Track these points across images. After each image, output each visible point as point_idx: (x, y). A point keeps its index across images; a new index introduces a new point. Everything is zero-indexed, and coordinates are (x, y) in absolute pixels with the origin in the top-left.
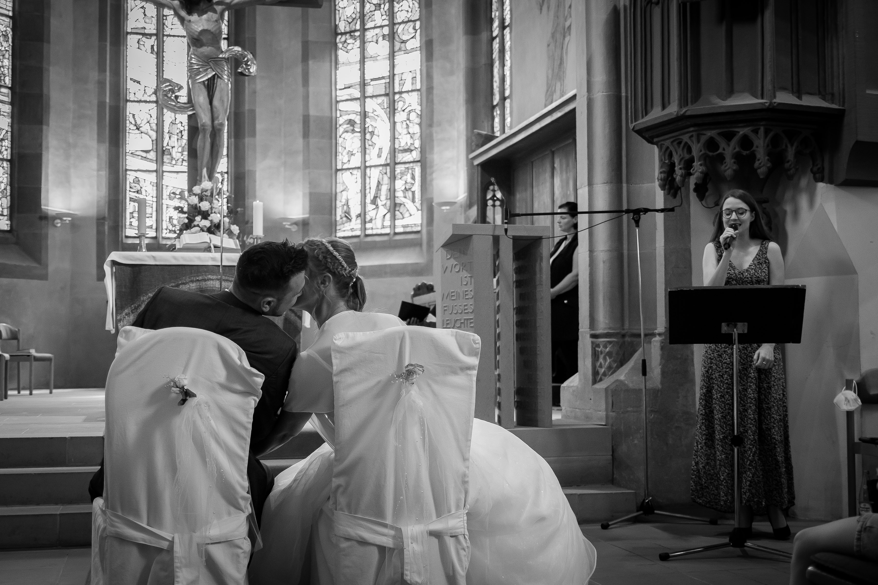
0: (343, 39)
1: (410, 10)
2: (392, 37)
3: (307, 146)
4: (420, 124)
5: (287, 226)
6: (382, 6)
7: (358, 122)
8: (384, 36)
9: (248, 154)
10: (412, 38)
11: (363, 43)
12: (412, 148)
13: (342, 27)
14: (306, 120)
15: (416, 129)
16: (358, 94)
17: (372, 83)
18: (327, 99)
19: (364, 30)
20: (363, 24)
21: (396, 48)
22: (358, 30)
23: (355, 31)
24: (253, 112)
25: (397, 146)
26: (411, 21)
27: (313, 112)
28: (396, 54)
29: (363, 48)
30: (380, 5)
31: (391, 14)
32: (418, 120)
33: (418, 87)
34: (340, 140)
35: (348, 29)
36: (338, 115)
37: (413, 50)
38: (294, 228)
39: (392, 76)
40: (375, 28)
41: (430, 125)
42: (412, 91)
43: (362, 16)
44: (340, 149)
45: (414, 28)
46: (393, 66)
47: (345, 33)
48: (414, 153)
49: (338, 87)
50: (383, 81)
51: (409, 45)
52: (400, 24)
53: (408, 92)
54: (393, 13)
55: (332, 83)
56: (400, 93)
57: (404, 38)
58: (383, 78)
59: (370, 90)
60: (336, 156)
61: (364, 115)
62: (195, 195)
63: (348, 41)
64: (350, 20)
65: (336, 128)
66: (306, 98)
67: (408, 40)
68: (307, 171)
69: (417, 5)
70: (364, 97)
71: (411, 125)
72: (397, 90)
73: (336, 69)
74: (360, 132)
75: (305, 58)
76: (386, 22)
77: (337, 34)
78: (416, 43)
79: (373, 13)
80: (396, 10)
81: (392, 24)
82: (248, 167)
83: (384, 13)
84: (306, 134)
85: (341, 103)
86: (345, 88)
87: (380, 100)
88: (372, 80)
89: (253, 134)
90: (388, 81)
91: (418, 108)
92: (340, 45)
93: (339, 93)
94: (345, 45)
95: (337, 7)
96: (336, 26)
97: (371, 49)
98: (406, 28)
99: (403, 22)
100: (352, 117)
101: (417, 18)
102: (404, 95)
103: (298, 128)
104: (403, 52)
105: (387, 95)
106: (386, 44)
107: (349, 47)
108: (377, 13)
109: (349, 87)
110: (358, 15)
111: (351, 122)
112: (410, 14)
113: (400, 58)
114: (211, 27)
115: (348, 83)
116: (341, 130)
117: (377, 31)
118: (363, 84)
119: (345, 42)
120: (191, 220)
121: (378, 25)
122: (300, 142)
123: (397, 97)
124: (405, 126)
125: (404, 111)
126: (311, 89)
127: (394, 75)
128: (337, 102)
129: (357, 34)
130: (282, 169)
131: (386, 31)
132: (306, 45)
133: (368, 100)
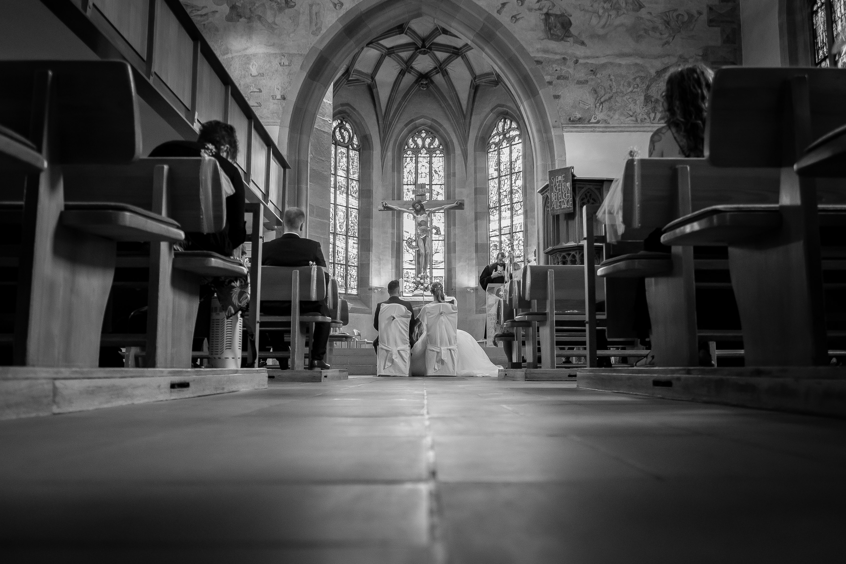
0: (492, 210)
1: (519, 198)
2: (512, 209)
3: (477, 257)
4: (523, 246)
5: (469, 290)
6: (508, 196)
7: (498, 245)
8: (508, 208)
9: (453, 261)
10: (520, 209)
11: (500, 212)
12: (521, 256)
13: (491, 205)
14: (477, 245)
15: (522, 247)
16: (498, 234)
17: (504, 229)
18: (485, 236)
19: (500, 206)
20: (500, 204)
21: (514, 213)
22: (498, 207)
23: (497, 207)
24: (455, 243)
25: (514, 255)
26: (519, 202)
27: (479, 242)
28: (513, 216)
29: (500, 214)
30: (507, 195)
31: (511, 199)
32: (522, 244)
33: (523, 230)
34: (491, 253)
35: (494, 206)
36: (490, 243)
37: (520, 214)
38: (472, 291)
39: (512, 225)
40: (504, 205)
41: (527, 246)
42: (520, 231)
43: (500, 201)
44: (491, 257)
45: (521, 205)
46: (512, 221)
47: (493, 208)
48: (521, 258)
49: (490, 231)
50: (508, 228)
51: (519, 212)
52: (515, 203)
53: (518, 232)
54: (512, 199)
55: (488, 229)
56: (516, 232)
57: (517, 209)
58: (508, 226)
59: (503, 232)
60: (490, 260)
61: (501, 242)
62: (419, 277)
63: (494, 211)
64: (495, 202)
65: (490, 248)
66: (476, 236)
67: (518, 210)
68: (477, 267)
69: (522, 195)
70: (501, 235)
71: (520, 246)
72: (514, 232)
73: (489, 223)
74: (499, 250)
75: (476, 219)
76: (509, 203)
77: (489, 209)
78: (521, 211)
79: (504, 199)
80: (513, 197)
81: (512, 203)
82: (453, 265)
83: (508, 199)
84: (477, 251)
85: (491, 238)
86: (493, 231)
87: (507, 236)
88: (504, 227)
89: (455, 252)
90: (510, 227)
91: (523, 239)
92: (491, 213)
93: (491, 233)
94: (493, 213)
95: (489, 197)
96: (489, 205)
97: (504, 214)
98: (517, 205)
99: (516, 203)
100: (496, 243)
101: (522, 201)
102: (517, 233)
103: (473, 249)
104: (516, 215)
105: (510, 233)
106: (509, 212)
107: (495, 214)
108: (506, 199)
109: (495, 231)
110: (498, 200)
111: (495, 246)
112: (519, 199)
113: (515, 218)
114: (424, 219)
115: (494, 229)
116: (491, 249)
117: (506, 206)
118: (500, 229)
119: (493, 211)
120: (418, 286)
121: (506, 204)
122: (474, 255)
123: (514, 234)
124: (517, 246)
125: (517, 240)
126: (478, 232)
127: (513, 225)
128: (490, 237)
129: (498, 208)
130: (467, 266)
131: (509, 206)
132: (476, 213)
133: (502, 236)
